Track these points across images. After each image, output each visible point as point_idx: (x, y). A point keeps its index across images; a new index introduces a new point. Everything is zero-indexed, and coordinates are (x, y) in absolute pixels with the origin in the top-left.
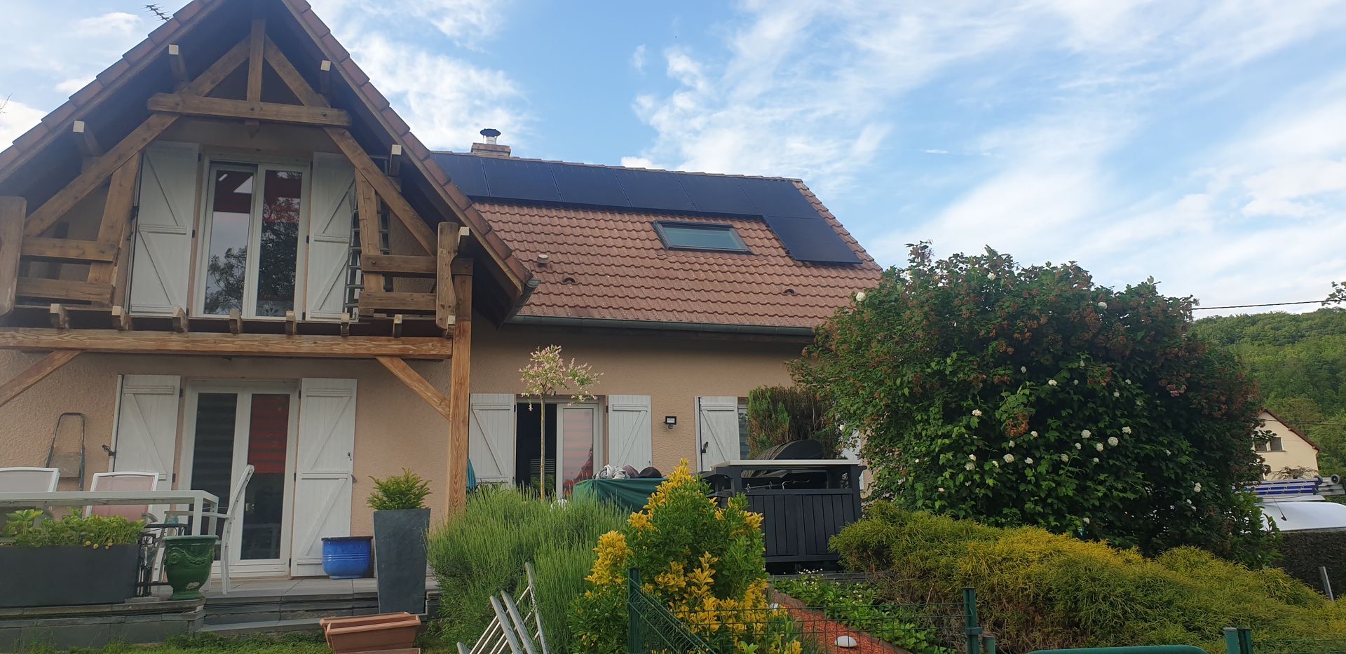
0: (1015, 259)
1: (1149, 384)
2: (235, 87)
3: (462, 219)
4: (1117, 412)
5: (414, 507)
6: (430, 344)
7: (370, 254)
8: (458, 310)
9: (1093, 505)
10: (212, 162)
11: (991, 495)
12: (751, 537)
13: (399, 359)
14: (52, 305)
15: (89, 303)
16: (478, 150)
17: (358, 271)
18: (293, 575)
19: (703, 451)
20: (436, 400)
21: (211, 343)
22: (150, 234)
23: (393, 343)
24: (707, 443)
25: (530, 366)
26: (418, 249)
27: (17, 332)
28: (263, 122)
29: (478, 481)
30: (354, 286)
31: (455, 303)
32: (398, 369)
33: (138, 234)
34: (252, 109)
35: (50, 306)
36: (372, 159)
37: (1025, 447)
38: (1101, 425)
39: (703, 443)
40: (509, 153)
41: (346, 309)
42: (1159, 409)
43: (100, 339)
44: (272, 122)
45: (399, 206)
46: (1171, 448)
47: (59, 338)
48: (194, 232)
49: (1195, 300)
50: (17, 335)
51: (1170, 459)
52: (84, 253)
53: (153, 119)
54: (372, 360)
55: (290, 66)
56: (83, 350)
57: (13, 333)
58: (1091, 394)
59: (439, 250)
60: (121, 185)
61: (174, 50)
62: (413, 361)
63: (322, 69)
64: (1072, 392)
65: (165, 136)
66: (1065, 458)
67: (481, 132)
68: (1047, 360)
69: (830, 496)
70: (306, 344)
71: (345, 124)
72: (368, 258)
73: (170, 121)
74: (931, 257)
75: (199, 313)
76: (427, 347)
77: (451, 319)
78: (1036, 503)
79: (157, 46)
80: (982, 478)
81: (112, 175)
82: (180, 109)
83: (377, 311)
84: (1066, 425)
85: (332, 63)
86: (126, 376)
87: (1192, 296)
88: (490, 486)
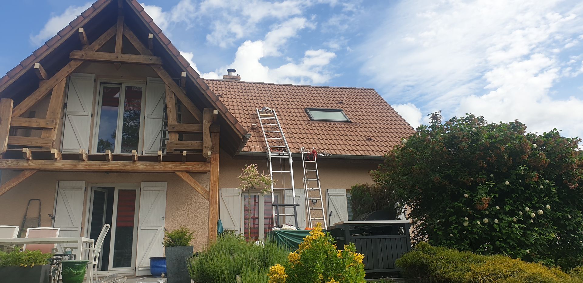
0: (485, 119)
1: (558, 181)
2: (109, 47)
3: (215, 106)
4: (541, 195)
5: (185, 245)
6: (200, 165)
7: (172, 123)
8: (212, 149)
9: (531, 243)
10: (101, 83)
11: (477, 238)
12: (357, 268)
13: (185, 172)
14: (23, 148)
15: (41, 147)
16: (226, 78)
17: (167, 131)
18: (137, 275)
19: (330, 215)
20: (203, 192)
21: (97, 166)
22: (72, 116)
23: (182, 165)
24: (332, 211)
25: (242, 174)
26: (194, 121)
27: (8, 161)
28: (122, 63)
29: (224, 230)
30: (165, 138)
31: (211, 145)
32: (185, 177)
33: (66, 116)
34: (117, 57)
35: (23, 149)
36: (173, 79)
37: (493, 214)
38: (533, 202)
39: (330, 211)
40: (240, 79)
41: (161, 149)
42: (564, 194)
43: (46, 164)
44: (127, 63)
45: (185, 101)
46: (570, 214)
47: (28, 164)
48: (92, 114)
49: (580, 139)
50: (8, 163)
51: (570, 220)
52: (39, 125)
53: (72, 63)
54: (173, 173)
55: (135, 37)
56: (38, 169)
57: (6, 162)
58: (527, 186)
59: (204, 121)
60: (57, 93)
61: (81, 30)
62: (192, 173)
63: (149, 37)
64: (518, 185)
65: (78, 71)
66: (515, 219)
67: (228, 70)
68: (505, 170)
69: (395, 239)
70: (141, 166)
71: (160, 63)
72: (171, 125)
73: (80, 63)
74: (441, 119)
75: (94, 152)
76: (198, 166)
77: (210, 153)
78: (501, 242)
79: (73, 28)
80: (472, 229)
81: (53, 88)
82: (84, 58)
83: (175, 150)
84: (515, 202)
85: (153, 35)
86: (60, 182)
87: (578, 137)
88: (230, 232)
